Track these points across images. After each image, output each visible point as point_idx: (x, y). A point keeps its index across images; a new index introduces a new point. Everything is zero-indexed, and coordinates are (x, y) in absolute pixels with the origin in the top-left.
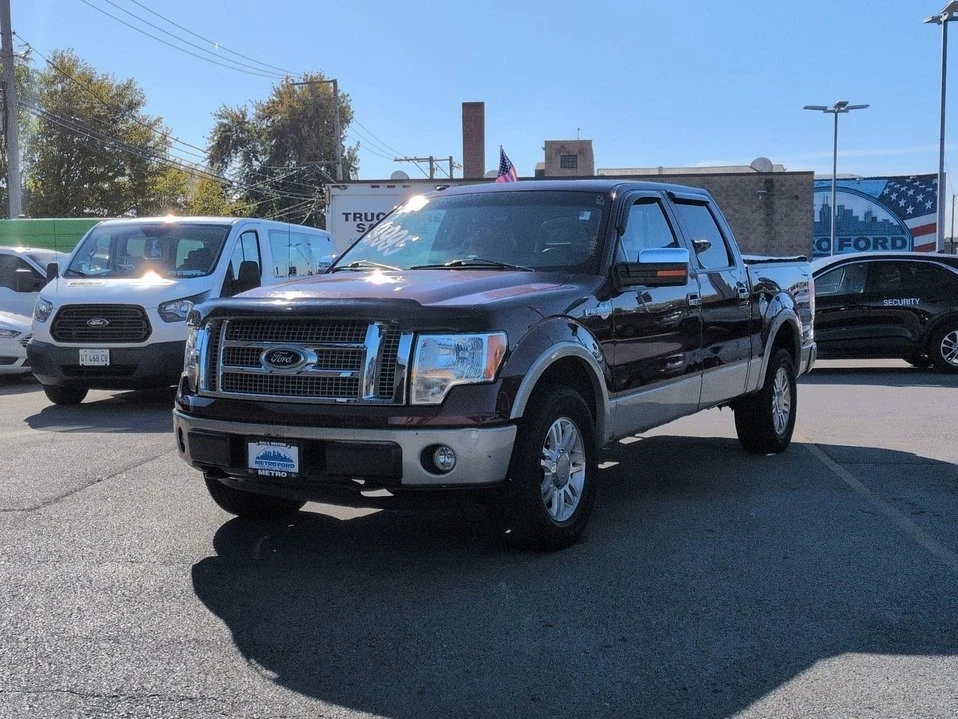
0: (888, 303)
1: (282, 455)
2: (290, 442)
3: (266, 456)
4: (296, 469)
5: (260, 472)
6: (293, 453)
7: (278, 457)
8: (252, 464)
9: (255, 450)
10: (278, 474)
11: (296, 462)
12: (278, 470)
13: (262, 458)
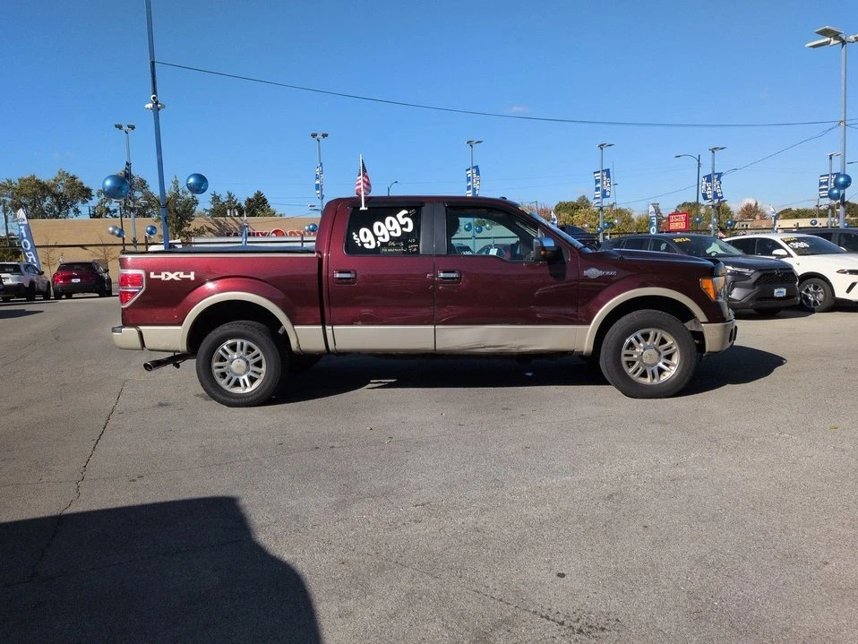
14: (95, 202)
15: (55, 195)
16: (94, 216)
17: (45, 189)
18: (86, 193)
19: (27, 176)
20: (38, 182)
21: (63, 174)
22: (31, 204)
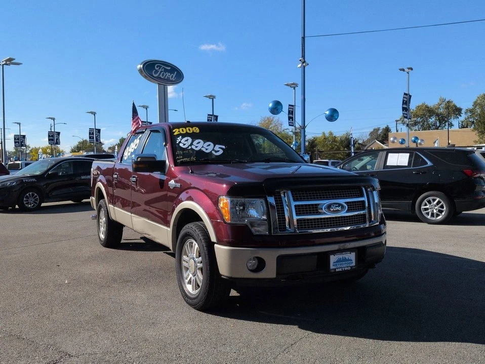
0: (83, 177)
1: (347, 258)
2: (351, 250)
3: (339, 261)
4: (354, 264)
5: (337, 270)
6: (352, 256)
7: (345, 260)
8: (332, 267)
9: (333, 259)
10: (346, 269)
11: (354, 261)
12: (346, 267)
13: (337, 262)
14: (463, 117)
15: (438, 115)
16: (463, 127)
17: (430, 112)
18: (458, 111)
19: (420, 104)
20: (427, 107)
21: (443, 101)
22: (422, 121)
